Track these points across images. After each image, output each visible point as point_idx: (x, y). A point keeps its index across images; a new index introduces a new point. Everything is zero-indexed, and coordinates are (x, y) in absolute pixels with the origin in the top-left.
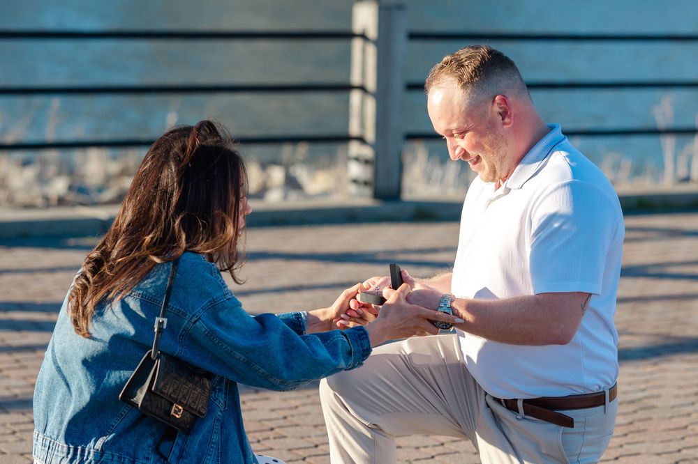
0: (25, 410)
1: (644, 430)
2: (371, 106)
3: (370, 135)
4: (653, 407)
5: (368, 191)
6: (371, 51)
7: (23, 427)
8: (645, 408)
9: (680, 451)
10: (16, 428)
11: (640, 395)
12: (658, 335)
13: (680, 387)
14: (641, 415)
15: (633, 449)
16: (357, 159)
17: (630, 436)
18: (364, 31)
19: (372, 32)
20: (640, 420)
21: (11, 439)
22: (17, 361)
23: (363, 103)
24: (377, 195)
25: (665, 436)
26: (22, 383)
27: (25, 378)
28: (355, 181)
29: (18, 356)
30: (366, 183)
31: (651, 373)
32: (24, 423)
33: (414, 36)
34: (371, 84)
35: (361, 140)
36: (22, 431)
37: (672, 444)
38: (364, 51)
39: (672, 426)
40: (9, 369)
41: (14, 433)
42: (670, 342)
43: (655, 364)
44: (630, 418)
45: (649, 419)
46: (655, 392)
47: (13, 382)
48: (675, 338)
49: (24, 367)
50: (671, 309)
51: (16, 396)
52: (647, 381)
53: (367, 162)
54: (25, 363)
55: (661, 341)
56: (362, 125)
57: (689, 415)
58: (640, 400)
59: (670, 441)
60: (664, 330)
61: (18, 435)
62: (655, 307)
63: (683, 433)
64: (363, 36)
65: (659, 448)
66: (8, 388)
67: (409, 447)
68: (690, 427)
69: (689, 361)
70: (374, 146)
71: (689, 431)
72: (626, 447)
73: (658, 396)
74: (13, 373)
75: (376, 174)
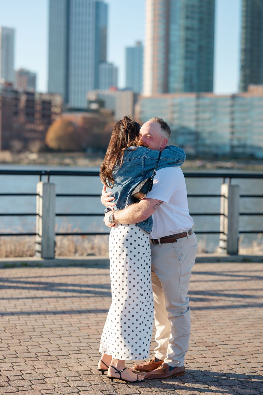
2: (226, 221)
3: (226, 231)
5: (225, 251)
6: (226, 201)
16: (222, 240)
18: (224, 194)
19: (227, 195)
23: (224, 220)
24: (229, 253)
28: (221, 248)
30: (224, 249)
33: (242, 196)
34: (226, 213)
35: (223, 233)
38: (224, 201)
53: (225, 241)
56: (224, 228)
64: (224, 196)
70: (227, 235)
75: (228, 245)
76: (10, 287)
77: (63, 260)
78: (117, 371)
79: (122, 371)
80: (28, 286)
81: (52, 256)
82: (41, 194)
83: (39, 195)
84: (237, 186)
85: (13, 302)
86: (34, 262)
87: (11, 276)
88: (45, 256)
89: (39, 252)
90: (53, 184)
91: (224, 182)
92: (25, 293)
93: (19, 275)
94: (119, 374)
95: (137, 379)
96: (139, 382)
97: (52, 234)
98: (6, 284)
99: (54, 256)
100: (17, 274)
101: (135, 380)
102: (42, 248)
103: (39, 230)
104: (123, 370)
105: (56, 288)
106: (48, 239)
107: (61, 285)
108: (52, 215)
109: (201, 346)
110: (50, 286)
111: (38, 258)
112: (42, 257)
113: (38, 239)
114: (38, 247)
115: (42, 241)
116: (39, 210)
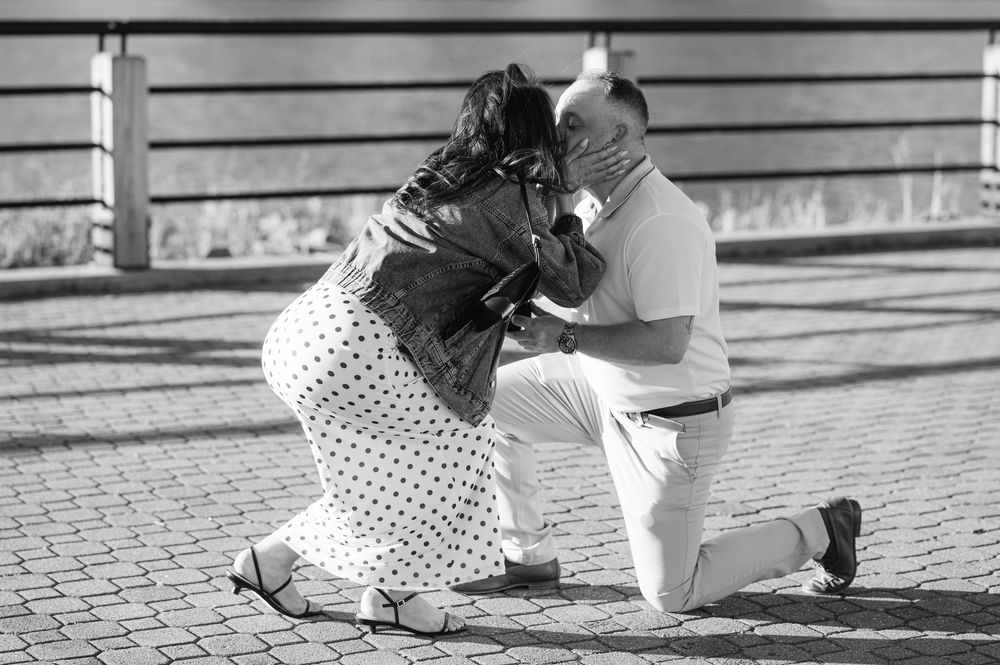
0: (231, 436)
1: (818, 450)
4: (833, 429)
7: (226, 451)
8: (825, 430)
9: (847, 467)
10: (220, 452)
11: (823, 418)
12: (858, 364)
13: (864, 411)
14: (819, 436)
15: (802, 466)
17: (803, 454)
20: (818, 441)
21: (213, 461)
22: (233, 393)
25: (836, 454)
26: (235, 412)
27: (237, 408)
29: (234, 389)
31: (841, 399)
32: (229, 447)
36: (225, 454)
37: (841, 461)
39: (846, 445)
40: (224, 400)
41: (217, 456)
42: (868, 370)
43: (847, 390)
44: (807, 439)
45: (826, 439)
46: (839, 415)
47: (225, 412)
48: (873, 367)
49: (239, 399)
50: (877, 341)
51: (226, 424)
52: (834, 406)
54: (239, 395)
55: (858, 369)
57: (865, 435)
58: (821, 423)
59: (840, 458)
60: (865, 360)
61: (221, 457)
62: (863, 338)
63: (853, 452)
65: (827, 465)
66: (220, 418)
67: (587, 466)
68: (864, 446)
69: (881, 387)
71: (862, 450)
72: (796, 464)
73: (839, 419)
74: (227, 405)
76: (72, 359)
77: (174, 272)
78: (388, 603)
79: (401, 603)
80: (119, 351)
81: (143, 261)
82: (108, 87)
83: (99, 90)
84: (629, 54)
85: (116, 404)
86: (95, 280)
87: (53, 324)
88: (123, 261)
89: (106, 251)
90: (139, 60)
91: (592, 45)
92: (129, 375)
93: (70, 321)
94: (392, 609)
95: (442, 625)
96: (450, 632)
97: (140, 200)
98: (55, 349)
99: (148, 259)
100: (63, 316)
101: (437, 629)
102: (116, 239)
103: (103, 189)
104: (406, 600)
105: (202, 354)
106: (131, 214)
107: (209, 345)
108: (139, 145)
109: (718, 513)
110: (180, 352)
111: (101, 267)
112: (116, 265)
113: (99, 214)
114: (101, 238)
115: (115, 221)
116: (102, 132)
